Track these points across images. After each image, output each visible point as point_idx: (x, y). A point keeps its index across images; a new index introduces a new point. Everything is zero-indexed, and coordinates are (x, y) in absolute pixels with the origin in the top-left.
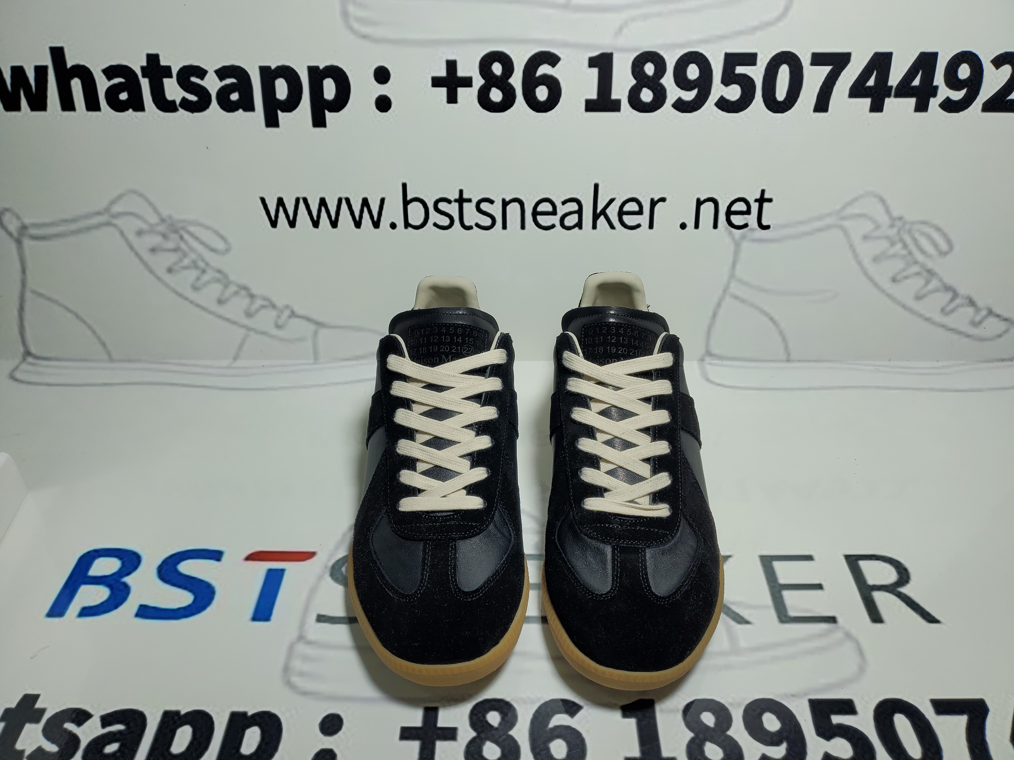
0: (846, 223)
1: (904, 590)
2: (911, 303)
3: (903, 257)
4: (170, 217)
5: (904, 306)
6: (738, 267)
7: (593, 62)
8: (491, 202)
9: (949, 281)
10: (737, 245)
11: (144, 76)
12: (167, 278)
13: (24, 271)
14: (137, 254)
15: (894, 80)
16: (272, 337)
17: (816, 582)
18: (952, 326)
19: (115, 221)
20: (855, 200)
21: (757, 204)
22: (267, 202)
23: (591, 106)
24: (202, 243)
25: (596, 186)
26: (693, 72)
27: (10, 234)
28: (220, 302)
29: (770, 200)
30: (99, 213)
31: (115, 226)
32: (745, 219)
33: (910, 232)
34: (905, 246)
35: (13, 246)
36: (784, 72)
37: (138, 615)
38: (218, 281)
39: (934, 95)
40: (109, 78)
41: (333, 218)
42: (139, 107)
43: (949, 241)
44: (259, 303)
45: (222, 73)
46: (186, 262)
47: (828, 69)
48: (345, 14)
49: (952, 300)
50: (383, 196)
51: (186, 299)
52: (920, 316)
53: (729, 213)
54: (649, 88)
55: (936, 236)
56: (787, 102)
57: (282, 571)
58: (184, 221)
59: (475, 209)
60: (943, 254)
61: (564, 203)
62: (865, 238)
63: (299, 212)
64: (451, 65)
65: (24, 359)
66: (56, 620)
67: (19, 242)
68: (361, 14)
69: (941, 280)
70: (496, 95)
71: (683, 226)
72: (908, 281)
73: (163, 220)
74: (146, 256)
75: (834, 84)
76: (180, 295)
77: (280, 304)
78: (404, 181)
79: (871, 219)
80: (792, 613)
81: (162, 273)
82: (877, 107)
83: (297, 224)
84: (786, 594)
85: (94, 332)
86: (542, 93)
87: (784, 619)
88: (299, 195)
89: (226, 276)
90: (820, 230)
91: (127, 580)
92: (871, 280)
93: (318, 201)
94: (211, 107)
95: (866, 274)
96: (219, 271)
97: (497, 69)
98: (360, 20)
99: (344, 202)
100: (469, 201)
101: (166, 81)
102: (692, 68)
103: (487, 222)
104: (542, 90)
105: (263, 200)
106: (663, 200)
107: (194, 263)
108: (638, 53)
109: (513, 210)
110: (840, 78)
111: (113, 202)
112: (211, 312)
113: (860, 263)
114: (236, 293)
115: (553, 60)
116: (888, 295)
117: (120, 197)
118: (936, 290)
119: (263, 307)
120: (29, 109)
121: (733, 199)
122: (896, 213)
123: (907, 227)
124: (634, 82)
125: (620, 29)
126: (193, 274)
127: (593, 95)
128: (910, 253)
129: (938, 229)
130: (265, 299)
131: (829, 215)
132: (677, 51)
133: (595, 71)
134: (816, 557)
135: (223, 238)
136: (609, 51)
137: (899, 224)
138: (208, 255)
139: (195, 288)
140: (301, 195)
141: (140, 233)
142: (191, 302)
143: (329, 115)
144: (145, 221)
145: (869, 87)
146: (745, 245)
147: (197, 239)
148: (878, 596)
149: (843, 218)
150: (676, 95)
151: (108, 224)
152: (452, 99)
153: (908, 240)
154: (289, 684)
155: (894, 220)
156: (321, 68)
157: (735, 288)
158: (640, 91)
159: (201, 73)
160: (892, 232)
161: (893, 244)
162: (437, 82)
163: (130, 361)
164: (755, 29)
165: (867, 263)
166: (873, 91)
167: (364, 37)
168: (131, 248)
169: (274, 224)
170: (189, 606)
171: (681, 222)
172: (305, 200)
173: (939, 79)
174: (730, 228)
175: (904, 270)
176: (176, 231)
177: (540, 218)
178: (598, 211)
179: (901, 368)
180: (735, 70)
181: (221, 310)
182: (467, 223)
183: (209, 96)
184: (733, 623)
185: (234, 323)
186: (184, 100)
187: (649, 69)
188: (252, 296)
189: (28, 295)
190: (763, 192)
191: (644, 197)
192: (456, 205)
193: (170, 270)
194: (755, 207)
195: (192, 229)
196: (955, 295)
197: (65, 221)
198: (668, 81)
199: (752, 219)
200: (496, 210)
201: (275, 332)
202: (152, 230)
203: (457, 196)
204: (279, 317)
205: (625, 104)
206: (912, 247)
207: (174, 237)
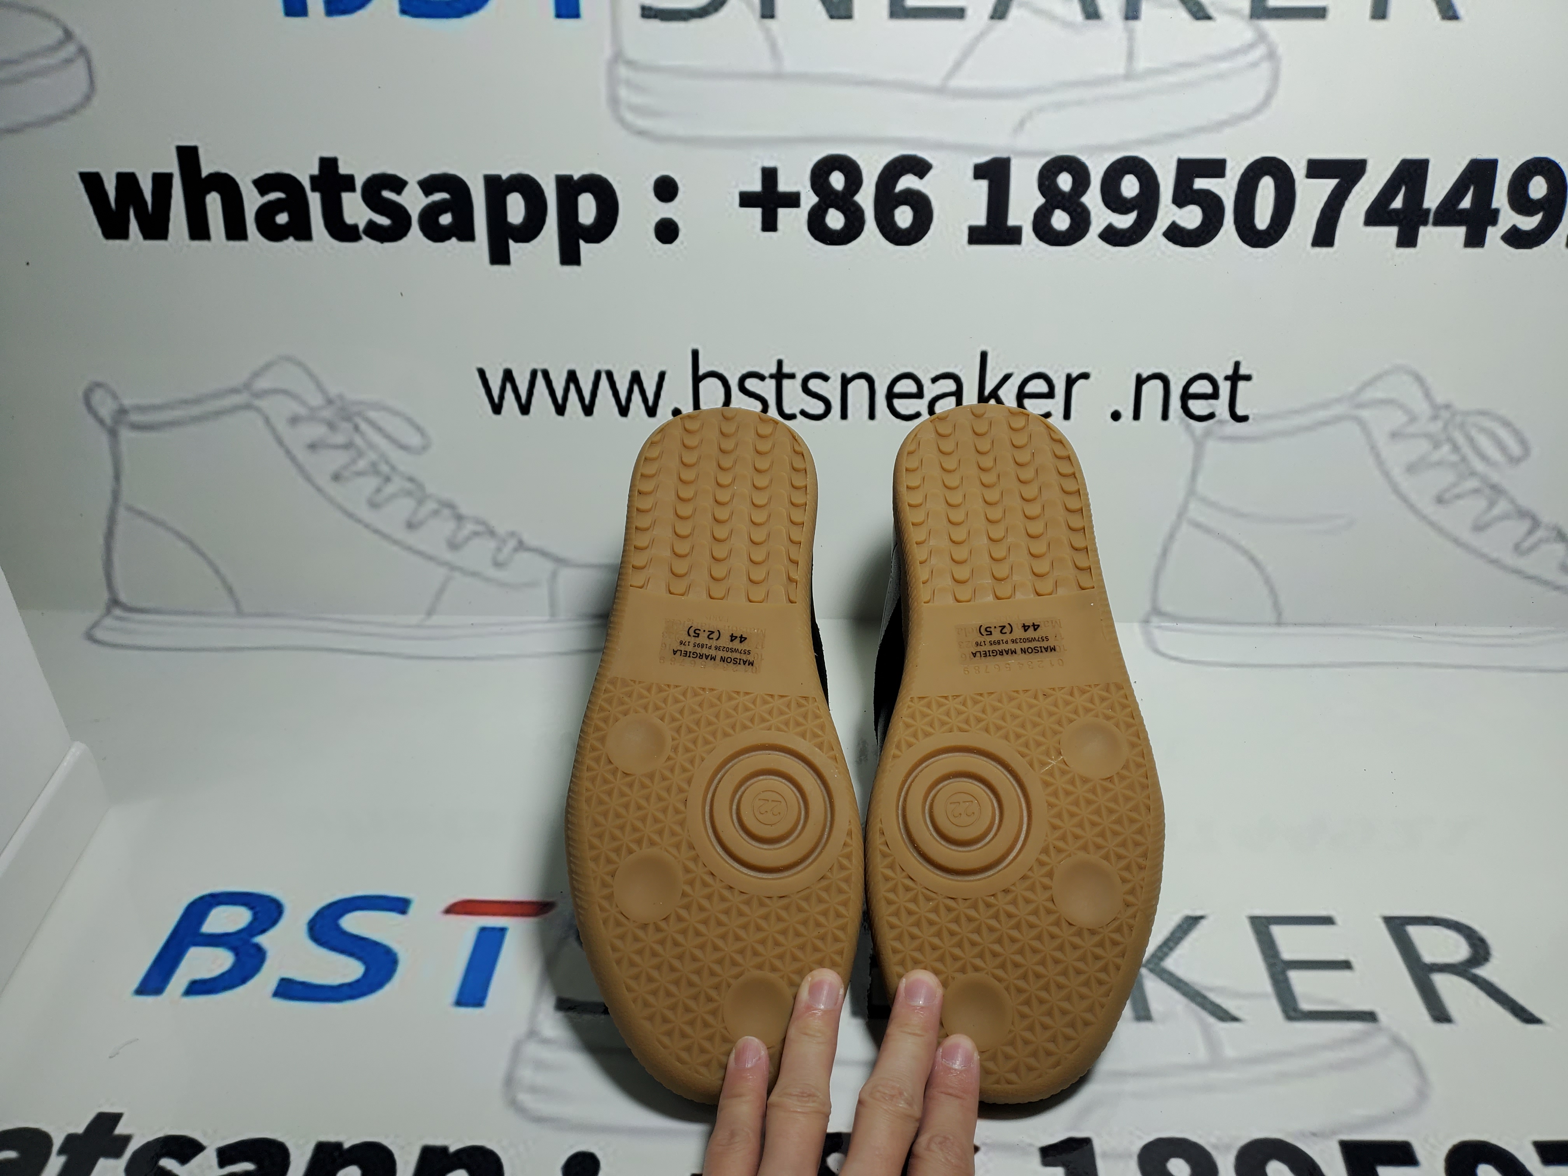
0: (1365, 414)
1: (1482, 972)
2: (1466, 536)
3: (1453, 465)
4: (341, 397)
5: (1457, 542)
6: (1200, 479)
7: (980, 172)
8: (825, 378)
9: (1524, 502)
10: (1199, 445)
11: (314, 189)
12: (332, 489)
13: (117, 477)
14: (288, 452)
15: (1433, 199)
16: (487, 580)
17: (1341, 957)
18: (1532, 571)
19: (257, 403)
20: (1378, 377)
21: (1228, 384)
22: (488, 375)
23: (977, 236)
24: (388, 437)
25: (984, 356)
26: (1130, 187)
27: (101, 422)
28: (411, 526)
29: (1248, 378)
30: (235, 391)
31: (258, 410)
32: (1211, 405)
33: (1462, 426)
34: (1456, 448)
35: (104, 439)
36: (1266, 187)
37: (277, 994)
38: (409, 494)
39: (1494, 221)
40: (263, 193)
41: (587, 401)
42: (303, 232)
43: (1523, 442)
44: (469, 527)
45: (429, 185)
46: (362, 464)
47: (1332, 183)
48: (614, 101)
49: (1530, 532)
50: (663, 369)
51: (359, 521)
52: (1483, 556)
53: (1186, 396)
54: (1064, 210)
55: (1503, 434)
56: (1272, 231)
57: (503, 930)
58: (361, 403)
59: (800, 389)
60: (1514, 461)
61: (934, 380)
62: (1395, 435)
63: (536, 391)
64: (770, 176)
65: (108, 611)
66: (149, 1000)
67: (113, 433)
68: (637, 99)
69: (1512, 501)
70: (835, 220)
71: (1116, 416)
72: (1461, 502)
73: (330, 402)
74: (302, 455)
75: (1342, 205)
76: (351, 515)
77: (501, 529)
78: (695, 347)
79: (1402, 407)
80: (1305, 1006)
81: (324, 481)
82: (1407, 239)
83: (533, 409)
84: (1295, 977)
85: (217, 571)
86: (904, 217)
87: (1292, 1014)
88: (536, 366)
89: (420, 486)
90: (1325, 423)
91: (261, 940)
92: (1404, 499)
93: (565, 375)
94: (410, 234)
95: (1396, 490)
96: (411, 479)
97: (837, 180)
98: (636, 109)
99: (604, 377)
100: (792, 376)
101: (346, 196)
102: (1129, 181)
103: (817, 407)
104: (903, 212)
105: (482, 373)
106: (1085, 376)
107: (374, 465)
108: (1047, 159)
109: (858, 390)
110: (1351, 197)
111: (256, 375)
112: (396, 542)
113: (1386, 474)
114: (435, 513)
115: (921, 168)
116: (1432, 524)
117: (268, 366)
118: (1505, 517)
119: (476, 534)
120: (140, 236)
121: (1191, 375)
122: (1440, 399)
123: (1458, 419)
124: (1041, 200)
125: (1022, 124)
126: (372, 483)
127: (981, 220)
128: (1464, 459)
129: (1507, 424)
130: (478, 521)
131: (1339, 400)
132: (1106, 156)
133: (984, 184)
134: (1338, 919)
135: (419, 429)
136: (1004, 155)
137: (1445, 414)
138: (395, 455)
139: (373, 505)
140: (539, 366)
141: (294, 420)
142: (367, 526)
143: (585, 247)
144: (303, 403)
145: (1395, 210)
146: (1211, 445)
147: (379, 429)
148: (1440, 980)
149: (1361, 406)
150: (1105, 219)
151: (248, 407)
152: (769, 224)
153: (1460, 440)
154: (514, 1104)
155: (1437, 410)
156: (576, 177)
157: (1195, 511)
158: (1051, 213)
159: (398, 185)
160: (1436, 427)
161: (1437, 445)
162: (747, 200)
163: (268, 615)
164: (1222, 124)
165: (1397, 473)
166: (1402, 217)
167: (641, 133)
168: (280, 441)
169: (497, 409)
170: (358, 981)
171: (1112, 410)
172: (546, 374)
173: (1500, 198)
174: (1187, 419)
175: (1455, 485)
176: (348, 419)
177: (898, 403)
178: (987, 392)
179: (1454, 635)
180: (1192, 183)
181: (411, 538)
182: (787, 410)
183: (408, 218)
184: (1211, 1020)
185: (431, 558)
186: (371, 224)
187: (1065, 182)
188: (460, 518)
189: (122, 514)
190: (1237, 365)
191: (1056, 372)
192: (772, 383)
193: (336, 477)
194: (1225, 388)
195: (373, 415)
196: (1536, 523)
197: (186, 402)
198: (1092, 199)
199: (1221, 406)
200: (831, 390)
201: (492, 572)
202: (312, 416)
203: (773, 370)
204: (499, 550)
205: (1028, 233)
206: (1467, 450)
207: (346, 426)
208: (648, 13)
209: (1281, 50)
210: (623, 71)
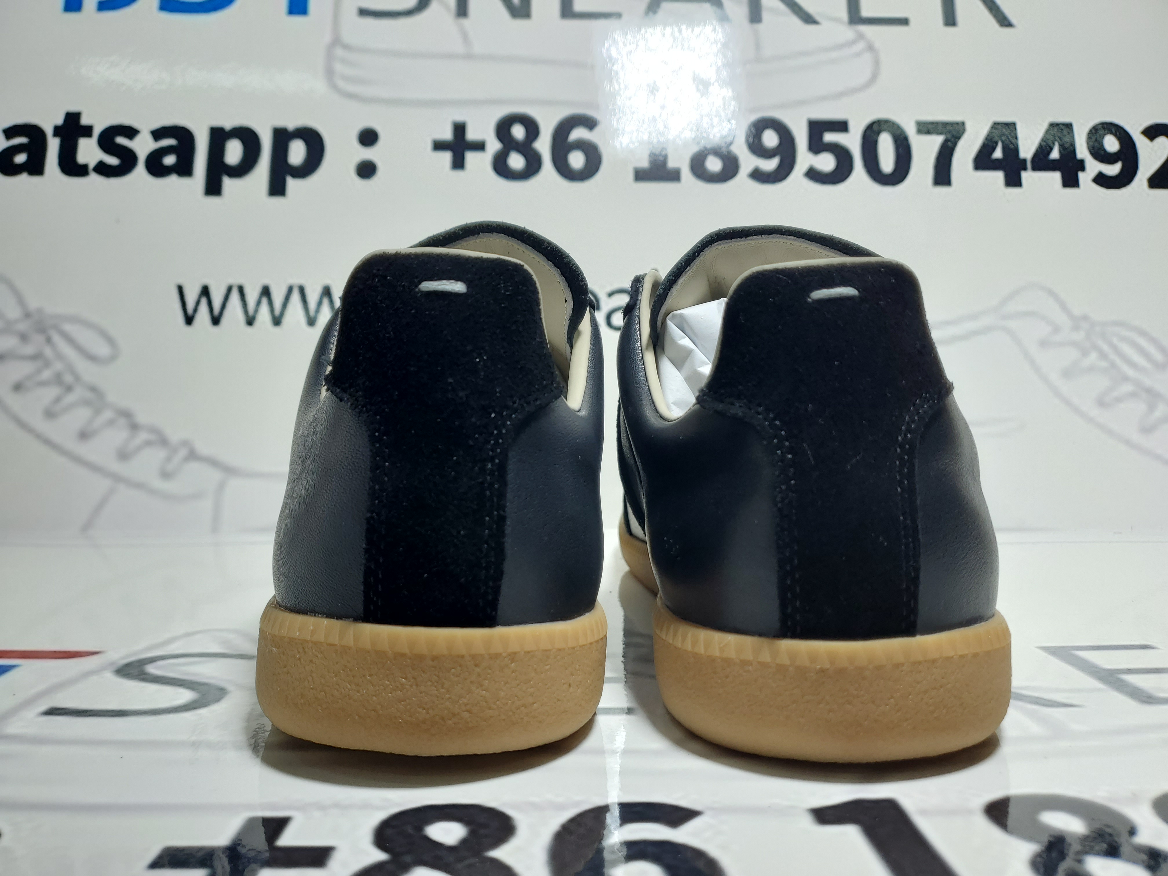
0: (1012, 324)
2: (1136, 437)
3: (1105, 371)
4: (40, 311)
5: (1128, 443)
11: (55, 136)
12: (11, 399)
15: (1026, 151)
16: (152, 492)
20: (1017, 291)
22: (186, 290)
23: (642, 176)
24: (78, 347)
26: (770, 139)
28: (83, 435)
33: (1103, 335)
34: (1103, 356)
36: (886, 140)
38: (86, 403)
39: (1082, 168)
40: (10, 138)
41: (277, 313)
42: (37, 169)
44: (144, 437)
45: (158, 134)
46: (47, 374)
47: (939, 138)
48: (330, 73)
54: (716, 158)
55: (1142, 342)
56: (897, 175)
58: (59, 316)
60: (1160, 366)
61: (611, 295)
63: (229, 304)
64: (460, 129)
68: (350, 72)
70: (516, 162)
72: (1121, 406)
73: (27, 315)
75: (952, 154)
76: (23, 424)
77: (174, 436)
79: (1043, 318)
80: (1162, 695)
82: (1013, 181)
83: (224, 320)
84: (1132, 678)
86: (577, 160)
87: (1149, 700)
88: (233, 282)
89: (101, 396)
90: (978, 332)
92: (1068, 403)
93: (259, 290)
94: (135, 171)
96: (93, 389)
97: (518, 132)
98: (348, 79)
99: (296, 291)
101: (82, 141)
102: (769, 134)
104: (577, 156)
105: (180, 289)
107: (58, 375)
110: (958, 150)
112: (66, 453)
114: (111, 423)
115: (590, 123)
119: (148, 443)
123: (1098, 329)
126: (53, 392)
127: (644, 164)
128: (1113, 365)
129: (1143, 333)
130: (154, 430)
131: (985, 313)
135: (110, 341)
137: (1085, 325)
138: (82, 366)
139: (50, 415)
140: (236, 283)
142: (38, 436)
143: (291, 183)
145: (997, 159)
147: (71, 341)
149: (1006, 317)
150: (752, 163)
152: (458, 164)
153: (1106, 348)
155: (1077, 321)
156: (291, 129)
158: (705, 159)
159: (131, 132)
160: (1079, 336)
161: (1085, 353)
162: (439, 146)
164: (840, 95)
165: (1054, 378)
166: (1004, 164)
167: (351, 96)
169: (189, 320)
172: (241, 289)
173: (1083, 154)
175: (1112, 389)
176: (42, 331)
180: (823, 137)
181: (81, 449)
183: (136, 159)
185: (97, 469)
186: (101, 163)
188: (134, 427)
193: (18, 387)
195: (68, 328)
198: (739, 147)
201: (158, 484)
202: (7, 329)
204: (169, 459)
205: (686, 173)
206: (1113, 356)
207: (38, 339)
208: (363, 12)
209: (877, 45)
210: (339, 52)
